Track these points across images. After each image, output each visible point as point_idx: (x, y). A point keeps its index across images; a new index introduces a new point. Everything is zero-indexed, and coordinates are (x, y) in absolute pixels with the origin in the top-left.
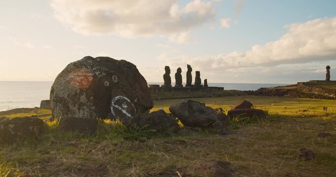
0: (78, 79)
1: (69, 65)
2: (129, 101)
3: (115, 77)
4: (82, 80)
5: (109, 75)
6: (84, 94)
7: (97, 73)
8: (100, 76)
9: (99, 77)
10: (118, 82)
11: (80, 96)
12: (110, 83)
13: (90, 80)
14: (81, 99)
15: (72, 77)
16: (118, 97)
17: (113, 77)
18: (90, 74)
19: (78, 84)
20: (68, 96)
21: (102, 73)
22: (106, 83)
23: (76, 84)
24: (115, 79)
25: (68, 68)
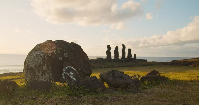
0: (42, 55)
1: (36, 46)
2: (75, 70)
3: (66, 54)
4: (44, 56)
5: (62, 53)
6: (45, 65)
7: (54, 51)
8: (56, 53)
9: (55, 54)
10: (68, 58)
11: (43, 66)
12: (62, 58)
13: (49, 56)
14: (43, 68)
15: (38, 53)
16: (68, 67)
17: (65, 54)
18: (50, 52)
19: (42, 58)
20: (35, 66)
21: (57, 51)
22: (60, 58)
23: (40, 59)
24: (66, 55)
25: (36, 47)
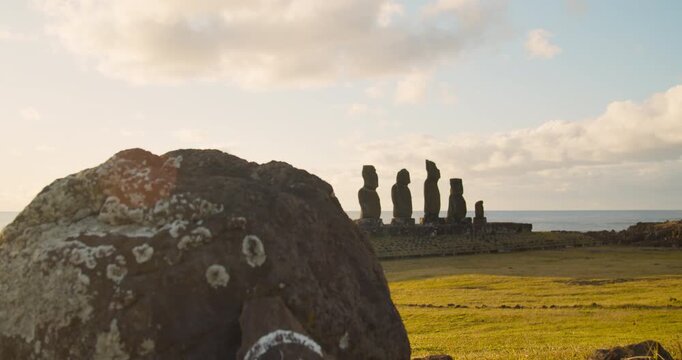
0: (86, 254)
1: (46, 189)
2: (317, 348)
3: (253, 244)
4: (103, 262)
5: (226, 237)
6: (114, 325)
7: (174, 228)
8: (186, 239)
9: (180, 245)
10: (267, 267)
11: (94, 337)
12: (230, 272)
13: (141, 260)
14: (99, 350)
15: (60, 243)
16: (272, 336)
17: (245, 245)
18: (141, 233)
19: (85, 279)
20: (40, 334)
21: (193, 224)
22: (216, 274)
23: (73, 280)
24: (254, 251)
25: (45, 201)
